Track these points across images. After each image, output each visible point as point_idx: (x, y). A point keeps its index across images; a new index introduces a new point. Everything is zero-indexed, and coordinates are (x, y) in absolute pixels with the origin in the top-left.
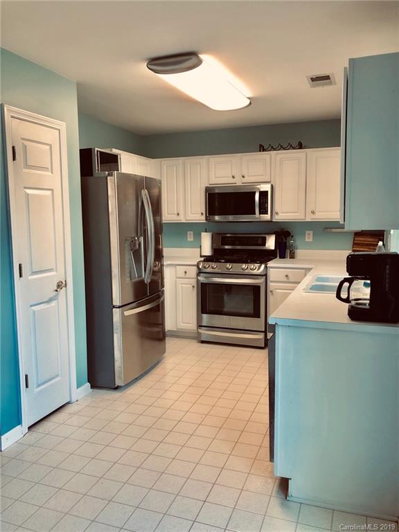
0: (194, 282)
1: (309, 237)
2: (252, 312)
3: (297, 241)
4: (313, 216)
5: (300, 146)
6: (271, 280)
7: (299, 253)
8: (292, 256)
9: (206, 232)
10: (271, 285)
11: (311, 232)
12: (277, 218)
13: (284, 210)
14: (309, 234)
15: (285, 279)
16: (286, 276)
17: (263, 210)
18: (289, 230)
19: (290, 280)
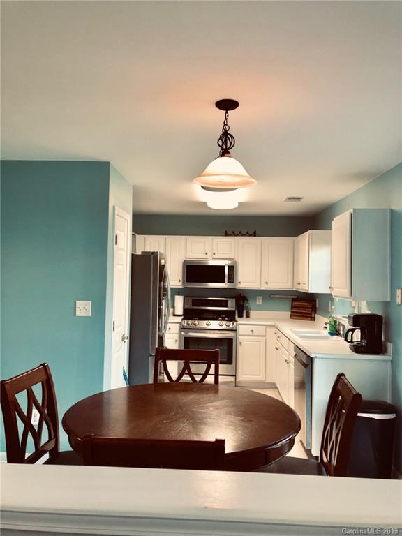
0: (176, 337)
1: (259, 302)
2: (225, 360)
3: (251, 304)
4: (267, 286)
5: (255, 235)
6: (240, 334)
7: (252, 313)
8: (248, 316)
9: (179, 295)
10: (241, 338)
11: (261, 297)
12: (239, 286)
13: (246, 280)
14: (259, 299)
15: (251, 334)
16: (252, 331)
17: (231, 280)
18: (246, 296)
19: (255, 334)
